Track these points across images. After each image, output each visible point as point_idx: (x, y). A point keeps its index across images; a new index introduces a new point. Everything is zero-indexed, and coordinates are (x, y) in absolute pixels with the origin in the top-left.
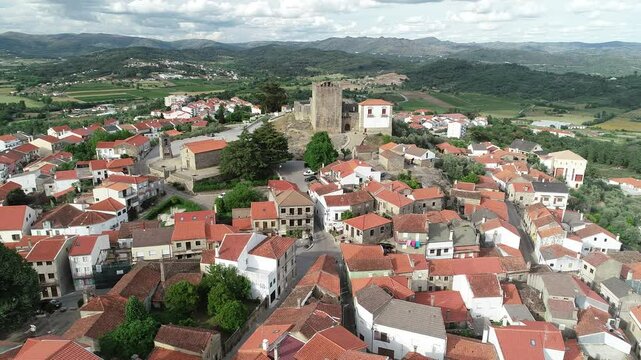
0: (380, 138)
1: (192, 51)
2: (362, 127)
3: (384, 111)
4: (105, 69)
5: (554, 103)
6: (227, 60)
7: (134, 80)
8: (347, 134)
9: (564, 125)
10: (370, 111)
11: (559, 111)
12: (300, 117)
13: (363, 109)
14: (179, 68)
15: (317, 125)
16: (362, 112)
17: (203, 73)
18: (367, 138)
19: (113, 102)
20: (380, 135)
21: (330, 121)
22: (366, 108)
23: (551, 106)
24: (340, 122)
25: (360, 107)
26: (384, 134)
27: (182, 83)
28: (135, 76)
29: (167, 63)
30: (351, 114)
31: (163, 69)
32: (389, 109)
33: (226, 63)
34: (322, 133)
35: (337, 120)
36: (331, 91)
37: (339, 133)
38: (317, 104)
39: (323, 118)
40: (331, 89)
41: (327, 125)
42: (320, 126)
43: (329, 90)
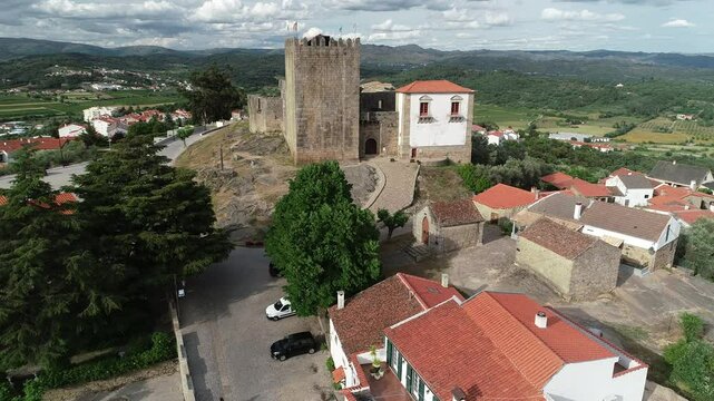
0: (450, 171)
1: (137, 58)
2: (406, 145)
3: (455, 107)
4: (20, 79)
5: (565, 113)
6: (179, 69)
7: (58, 91)
8: (373, 162)
9: (587, 137)
10: (424, 107)
11: (574, 122)
12: (259, 124)
13: (407, 102)
14: (119, 77)
15: (300, 144)
16: (407, 110)
17: (149, 82)
18: (423, 172)
19: (25, 119)
20: (448, 162)
21: (333, 132)
22: (416, 100)
23: (561, 116)
24: (356, 134)
25: (400, 98)
26: (455, 160)
27: (123, 95)
28: (59, 87)
29: (104, 71)
30: (380, 116)
31: (96, 78)
32: (465, 101)
33: (178, 72)
34: (326, 169)
35: (349, 130)
36: (333, 58)
37: (355, 159)
38: (297, 90)
39: (315, 124)
40: (332, 52)
41: (323, 142)
42: (306, 145)
43: (327, 55)
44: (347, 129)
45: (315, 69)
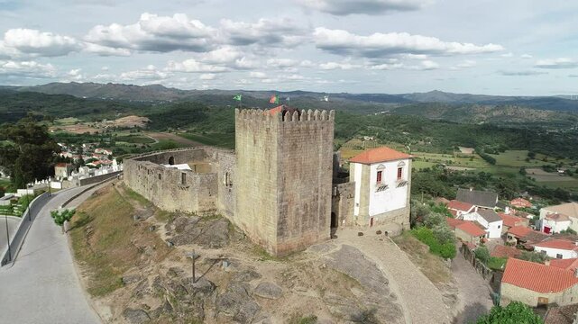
2: (367, 215)
3: (399, 172)
10: (379, 175)
13: (368, 173)
15: (281, 232)
21: (310, 213)
22: (374, 169)
24: (329, 212)
30: (341, 188)
32: (407, 166)
36: (312, 133)
37: (327, 239)
38: (279, 172)
39: (294, 209)
40: (312, 127)
41: (301, 226)
42: (286, 233)
43: (307, 130)
44: (321, 208)
45: (296, 147)
